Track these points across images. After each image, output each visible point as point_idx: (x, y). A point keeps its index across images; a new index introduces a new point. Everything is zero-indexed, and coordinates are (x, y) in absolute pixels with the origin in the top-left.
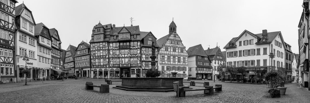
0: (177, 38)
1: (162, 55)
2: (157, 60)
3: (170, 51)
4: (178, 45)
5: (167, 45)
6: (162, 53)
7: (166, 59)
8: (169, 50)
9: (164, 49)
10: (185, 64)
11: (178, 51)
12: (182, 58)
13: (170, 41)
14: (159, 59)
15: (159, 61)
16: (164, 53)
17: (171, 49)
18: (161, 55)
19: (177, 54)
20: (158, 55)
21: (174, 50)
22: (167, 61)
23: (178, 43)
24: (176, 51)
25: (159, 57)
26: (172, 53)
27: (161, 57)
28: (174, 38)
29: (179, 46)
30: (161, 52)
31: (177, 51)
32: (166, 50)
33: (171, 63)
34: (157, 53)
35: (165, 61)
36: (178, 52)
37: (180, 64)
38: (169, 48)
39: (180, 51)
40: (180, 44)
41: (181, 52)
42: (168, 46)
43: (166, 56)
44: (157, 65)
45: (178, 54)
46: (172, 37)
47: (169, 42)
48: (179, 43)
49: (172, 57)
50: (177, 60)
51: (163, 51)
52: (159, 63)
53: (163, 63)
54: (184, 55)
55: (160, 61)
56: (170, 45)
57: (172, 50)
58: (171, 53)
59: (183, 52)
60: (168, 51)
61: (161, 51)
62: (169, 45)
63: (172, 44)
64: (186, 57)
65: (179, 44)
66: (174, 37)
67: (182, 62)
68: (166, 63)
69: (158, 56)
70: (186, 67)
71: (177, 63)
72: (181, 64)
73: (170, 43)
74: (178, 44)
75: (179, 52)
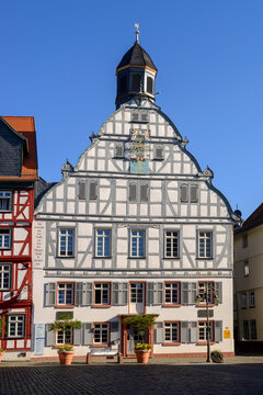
0: (153, 128)
1: (61, 224)
2: (26, 253)
3: (113, 200)
4: (159, 164)
5: (91, 167)
6: (60, 210)
7: (82, 245)
8: (104, 194)
9: (72, 193)
10: (210, 264)
11: (165, 196)
12: (189, 232)
13: (107, 148)
14: (43, 247)
15: (43, 257)
16: (71, 210)
17: (114, 188)
18: (54, 225)
19: (156, 211)
20: (35, 223)
21: (139, 193)
22: (90, 256)
23: (159, 152)
24: (152, 200)
25: (44, 231)
26: (121, 210)
27: (53, 234)
28: (136, 126)
29: (167, 170)
30: (50, 210)
31: (156, 195)
32: (88, 191)
33: (115, 263)
34: (26, 212)
35: (80, 256)
36: (165, 201)
37: (177, 264)
38: (104, 182)
39: (174, 196)
40: (177, 157)
41: (183, 200)
42: (100, 175)
43: (85, 229)
44: (29, 277)
45: (164, 210)
46: (123, 122)
47: (102, 153)
48: (166, 155)
49: (123, 231)
50: (154, 247)
51: (66, 200)
52: (43, 265)
53: (68, 263)
54: (204, 214)
55: (47, 254)
56: (112, 168)
57: (122, 194)
58: (114, 209)
59: (195, 200)
60: (94, 197)
61: (54, 200)
62: (101, 167)
63: (120, 163)
64: (220, 228)
65: (171, 156)
66: (132, 122)
67: (188, 255)
68: (87, 264)
69: (34, 231)
70: (216, 280)
71: (154, 262)
72: (187, 265)
73: (106, 159)
74: (159, 158)
75: (171, 204)
